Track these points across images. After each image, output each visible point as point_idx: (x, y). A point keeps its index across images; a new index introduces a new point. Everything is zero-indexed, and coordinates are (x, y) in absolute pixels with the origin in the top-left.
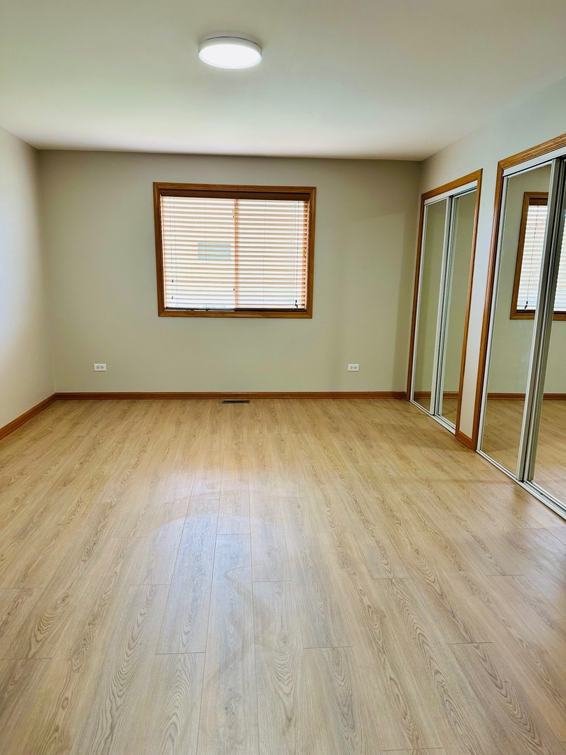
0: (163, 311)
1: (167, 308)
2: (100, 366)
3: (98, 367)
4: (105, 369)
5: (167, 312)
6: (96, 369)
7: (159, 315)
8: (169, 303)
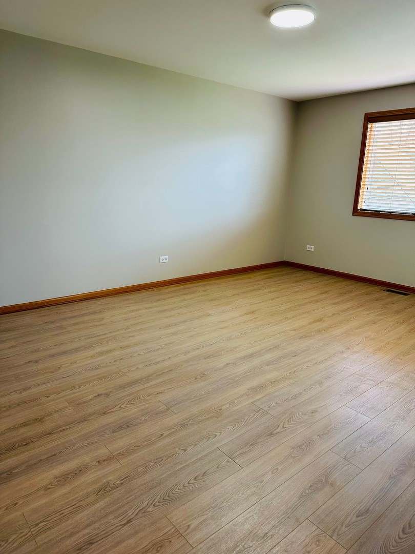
0: (356, 212)
1: (361, 209)
2: (310, 248)
3: (309, 248)
4: (313, 250)
5: (360, 212)
6: (308, 249)
7: (353, 215)
8: (362, 205)
